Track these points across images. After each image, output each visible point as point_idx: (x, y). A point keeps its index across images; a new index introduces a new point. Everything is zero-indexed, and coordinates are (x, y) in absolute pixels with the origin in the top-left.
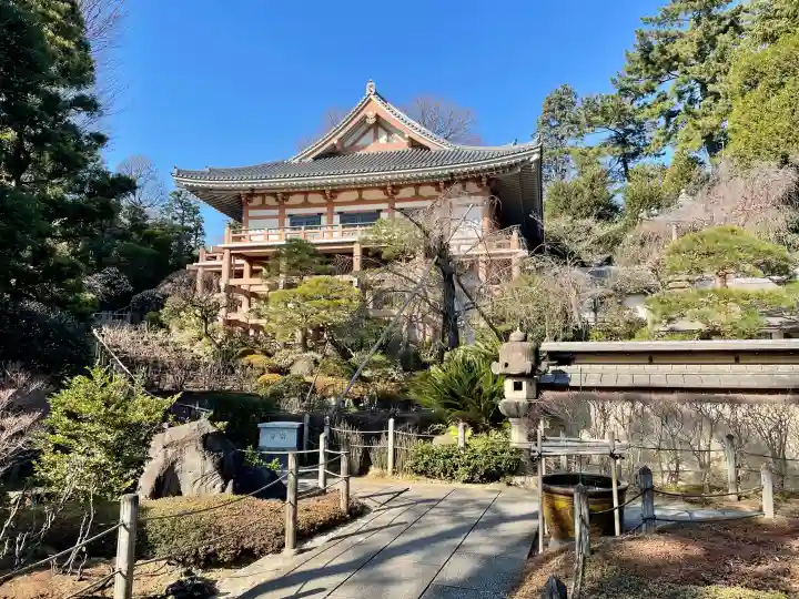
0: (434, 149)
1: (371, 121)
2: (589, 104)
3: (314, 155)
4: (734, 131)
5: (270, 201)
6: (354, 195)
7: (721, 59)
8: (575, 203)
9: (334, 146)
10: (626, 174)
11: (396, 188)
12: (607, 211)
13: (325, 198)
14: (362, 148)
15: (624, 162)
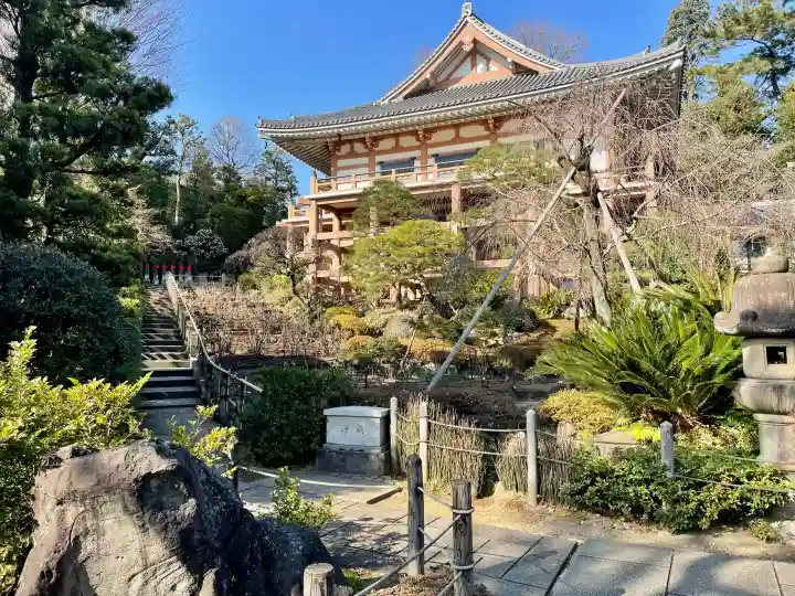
0: (543, 71)
1: (468, 48)
3: (405, 93)
5: (359, 148)
6: (450, 134)
9: (427, 81)
10: (776, 92)
11: (500, 120)
13: (418, 140)
14: (457, 80)
15: (773, 79)
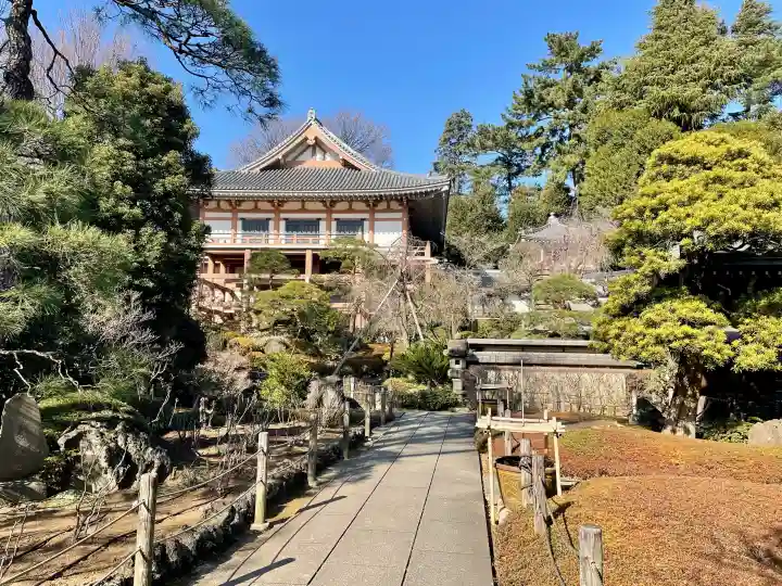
0: (363, 169)
1: (311, 142)
2: (483, 132)
3: (262, 167)
4: (589, 175)
5: (225, 206)
6: (298, 205)
7: (584, 110)
8: (470, 216)
9: (278, 160)
10: (510, 189)
11: (333, 202)
12: (495, 224)
13: (274, 206)
14: (301, 163)
15: (509, 179)
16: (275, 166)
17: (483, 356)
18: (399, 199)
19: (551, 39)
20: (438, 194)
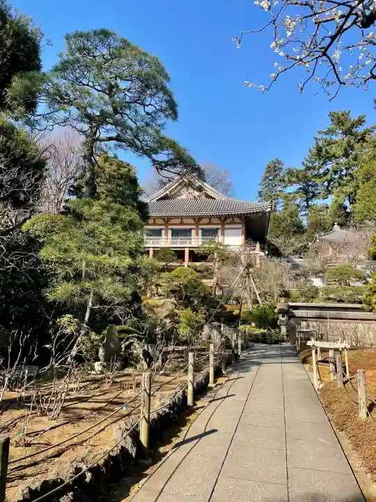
0: (217, 199)
1: (186, 182)
2: (290, 173)
3: (157, 198)
4: (359, 200)
6: (178, 221)
7: (355, 159)
8: (283, 225)
9: (167, 194)
11: (200, 219)
12: (299, 230)
13: (165, 221)
14: (180, 195)
15: (307, 200)
16: (165, 198)
17: (298, 313)
18: (239, 216)
19: (331, 115)
20: (264, 213)
